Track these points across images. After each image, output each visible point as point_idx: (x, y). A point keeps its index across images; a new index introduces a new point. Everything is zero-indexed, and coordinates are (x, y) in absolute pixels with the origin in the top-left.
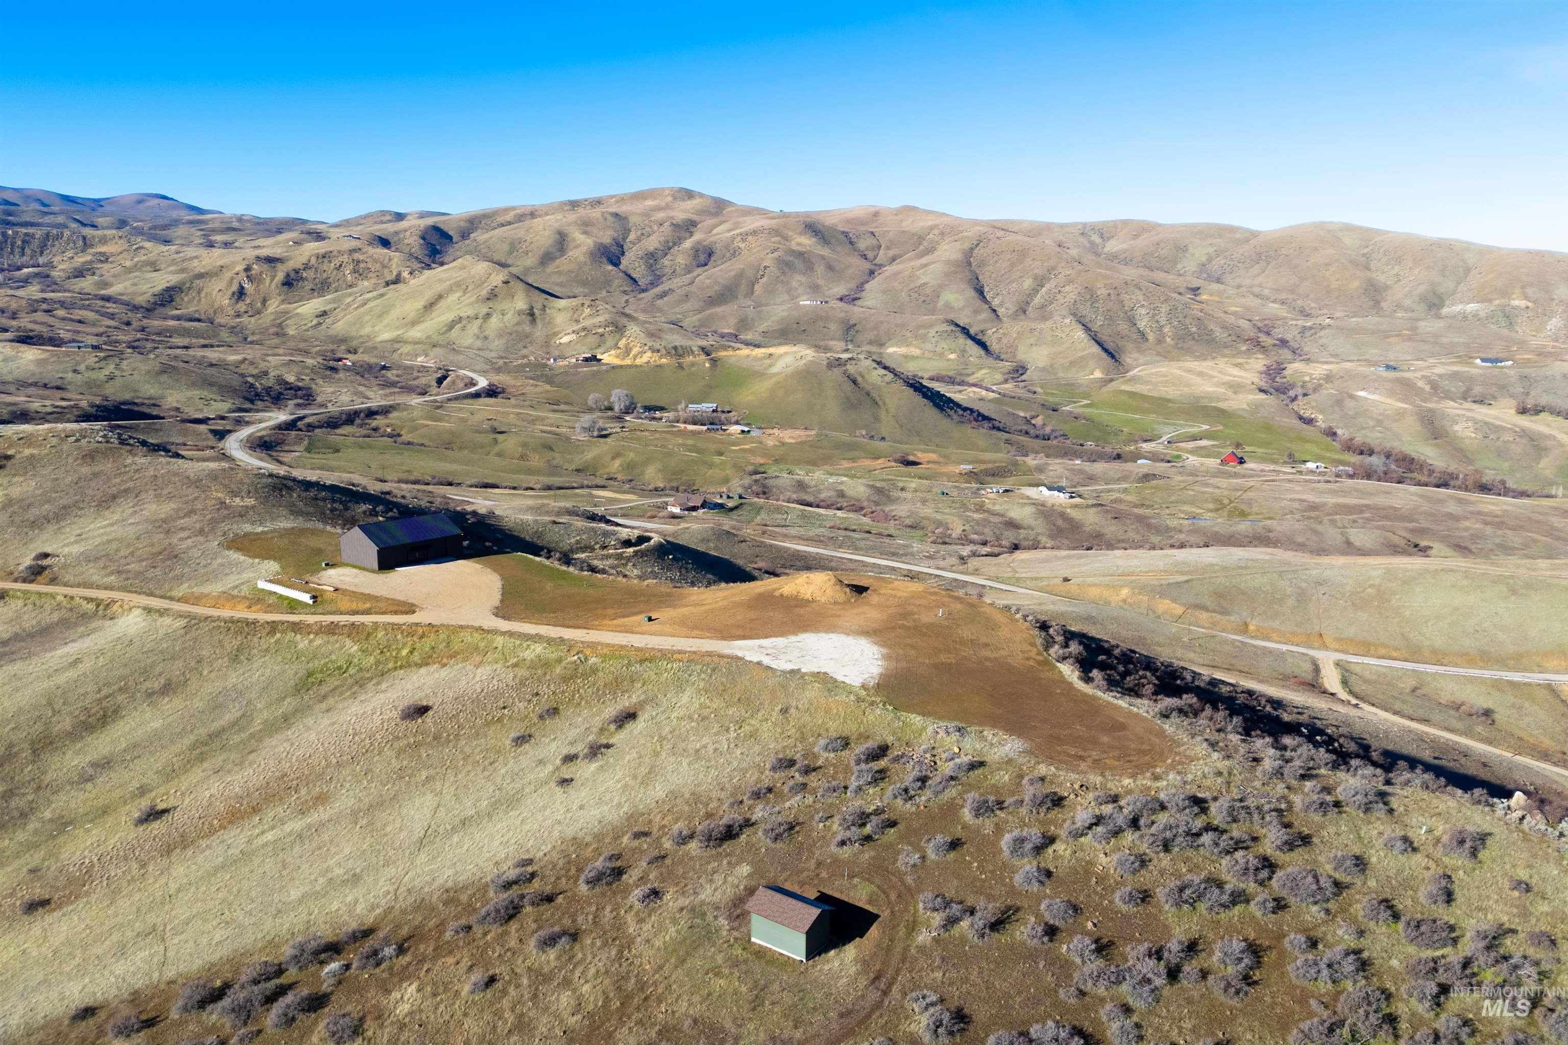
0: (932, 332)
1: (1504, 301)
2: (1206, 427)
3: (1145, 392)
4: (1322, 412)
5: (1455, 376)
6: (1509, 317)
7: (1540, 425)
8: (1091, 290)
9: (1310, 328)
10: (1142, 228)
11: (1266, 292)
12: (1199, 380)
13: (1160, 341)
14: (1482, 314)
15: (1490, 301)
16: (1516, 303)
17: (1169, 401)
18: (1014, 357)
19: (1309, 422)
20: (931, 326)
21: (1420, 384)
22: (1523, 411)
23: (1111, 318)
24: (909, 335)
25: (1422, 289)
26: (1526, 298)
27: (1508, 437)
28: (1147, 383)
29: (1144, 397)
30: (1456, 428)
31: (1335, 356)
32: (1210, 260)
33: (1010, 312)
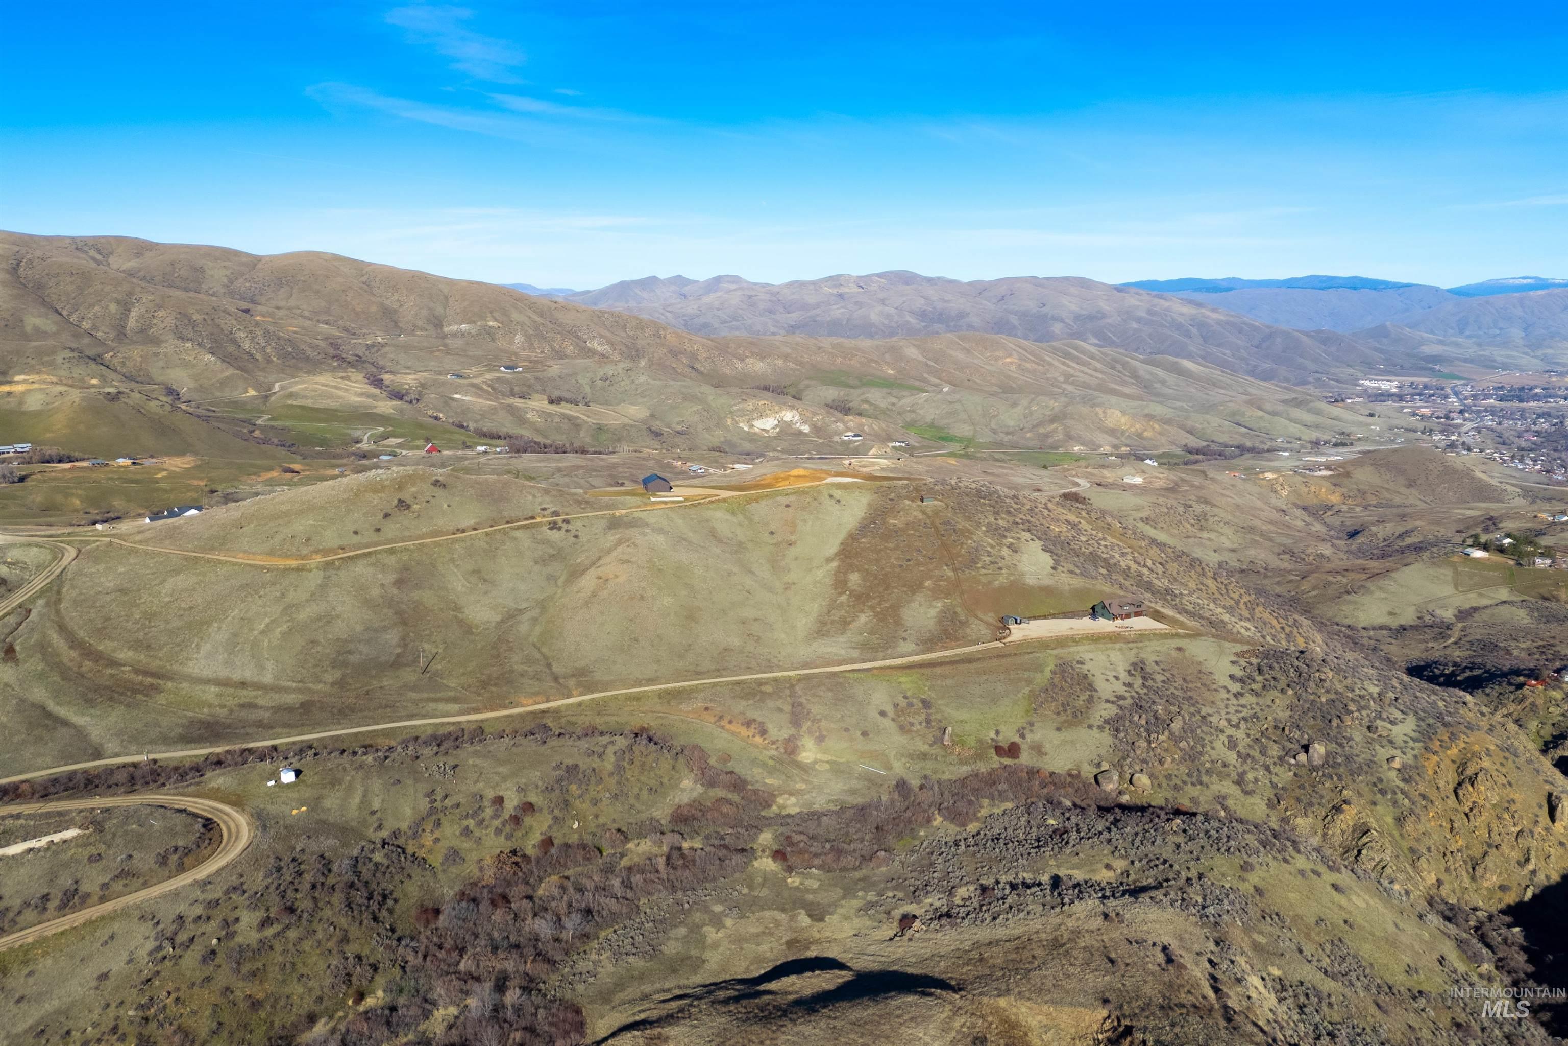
0: (59, 359)
1: (483, 323)
2: (382, 429)
3: (310, 405)
4: (440, 411)
5: (498, 379)
6: (490, 333)
7: (566, 409)
8: (185, 315)
9: (373, 346)
10: (141, 248)
11: (307, 314)
12: (340, 393)
13: (269, 361)
14: (473, 332)
15: (474, 322)
16: (491, 324)
17: (336, 410)
18: (151, 379)
19: (436, 418)
20: (53, 352)
21: (485, 387)
22: (551, 402)
23: (216, 341)
24: (33, 362)
25: (425, 312)
26: (496, 320)
27: (557, 420)
28: (305, 397)
29: (312, 409)
30: (528, 416)
31: (408, 368)
32: (231, 282)
33: (112, 336)
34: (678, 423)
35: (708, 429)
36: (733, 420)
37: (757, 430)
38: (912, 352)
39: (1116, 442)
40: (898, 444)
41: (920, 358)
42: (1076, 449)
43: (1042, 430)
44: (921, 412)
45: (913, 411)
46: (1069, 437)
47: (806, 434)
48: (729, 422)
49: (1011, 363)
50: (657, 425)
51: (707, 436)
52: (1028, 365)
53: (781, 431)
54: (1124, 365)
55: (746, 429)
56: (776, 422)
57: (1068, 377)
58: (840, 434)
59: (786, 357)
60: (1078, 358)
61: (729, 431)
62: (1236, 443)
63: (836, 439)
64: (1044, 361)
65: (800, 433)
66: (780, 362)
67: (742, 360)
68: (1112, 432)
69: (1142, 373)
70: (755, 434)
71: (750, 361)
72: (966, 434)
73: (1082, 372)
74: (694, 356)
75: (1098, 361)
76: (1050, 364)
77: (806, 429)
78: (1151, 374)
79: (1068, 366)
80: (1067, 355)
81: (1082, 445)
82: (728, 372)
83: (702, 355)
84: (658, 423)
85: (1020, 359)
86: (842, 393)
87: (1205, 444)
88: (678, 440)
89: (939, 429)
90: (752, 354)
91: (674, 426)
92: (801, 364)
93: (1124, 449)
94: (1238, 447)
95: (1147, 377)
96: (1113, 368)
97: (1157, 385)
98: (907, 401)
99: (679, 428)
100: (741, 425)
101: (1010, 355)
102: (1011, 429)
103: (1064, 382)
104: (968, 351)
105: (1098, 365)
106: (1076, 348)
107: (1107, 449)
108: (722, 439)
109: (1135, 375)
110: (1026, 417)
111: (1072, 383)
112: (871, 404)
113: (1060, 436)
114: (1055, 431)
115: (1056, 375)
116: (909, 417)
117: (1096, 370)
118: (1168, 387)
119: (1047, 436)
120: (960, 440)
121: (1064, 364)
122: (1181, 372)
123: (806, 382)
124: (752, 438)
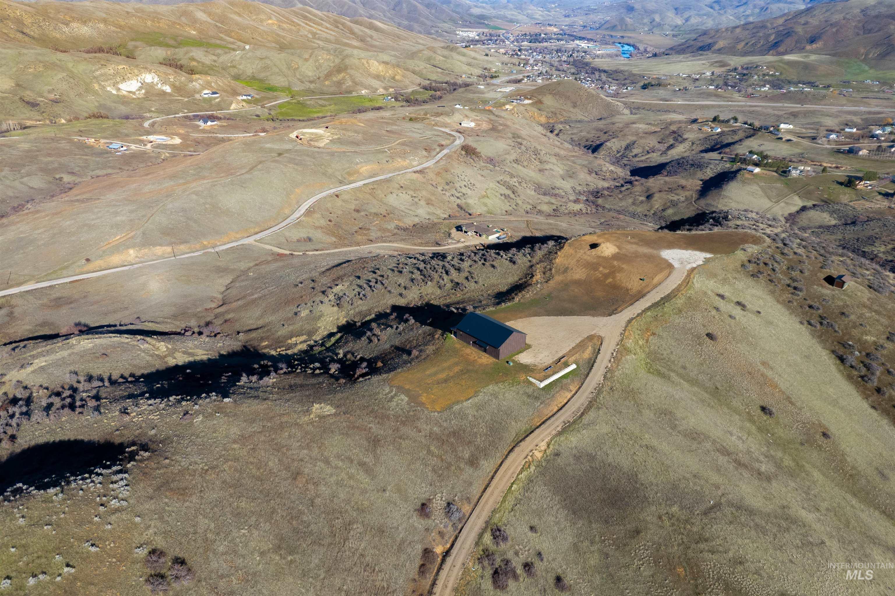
34: (49, 92)
35: (80, 95)
36: (100, 85)
37: (125, 93)
38: (201, 16)
39: (383, 85)
40: (245, 98)
41: (209, 20)
42: (363, 92)
43: (335, 79)
44: (241, 67)
45: (234, 67)
46: (356, 83)
47: (170, 94)
48: (96, 87)
49: (273, 24)
50: (29, 95)
51: (81, 102)
52: (285, 26)
53: (147, 93)
54: (343, 24)
55: (114, 92)
56: (140, 85)
57: (314, 34)
58: (199, 92)
59: (105, 21)
60: (314, 20)
61: (98, 94)
62: (445, 81)
63: (197, 96)
64: (293, 22)
65: (164, 93)
66: (102, 26)
67: (67, 25)
68: (377, 77)
69: (356, 30)
70: (124, 96)
71: (74, 25)
72: (284, 84)
73: (321, 30)
74: (19, 21)
75: (325, 21)
76: (299, 25)
77: (168, 89)
78: (362, 31)
79: (310, 26)
80: (305, 18)
81: (366, 88)
82: (58, 36)
83: (28, 21)
84: (28, 92)
85: (277, 21)
86: (169, 53)
87: (428, 82)
88: (57, 109)
89: (261, 81)
90: (74, 19)
91: (45, 94)
92: (120, 27)
93: (391, 90)
94: (446, 83)
95: (361, 33)
96: (338, 27)
97: (369, 39)
98: (225, 58)
99: (52, 96)
100: (109, 89)
101: (270, 18)
102: (312, 79)
103: (313, 38)
104: (239, 15)
105: (328, 26)
106: (309, 13)
107: (381, 91)
108: (96, 104)
109: (352, 32)
110: (318, 69)
111: (319, 39)
112: (198, 62)
113: (349, 83)
114: (344, 79)
115: (306, 33)
116: (233, 71)
117: (327, 28)
118: (375, 40)
119: (339, 83)
120: (283, 89)
121: (306, 24)
122: (377, 29)
123: (133, 43)
124: (123, 100)
